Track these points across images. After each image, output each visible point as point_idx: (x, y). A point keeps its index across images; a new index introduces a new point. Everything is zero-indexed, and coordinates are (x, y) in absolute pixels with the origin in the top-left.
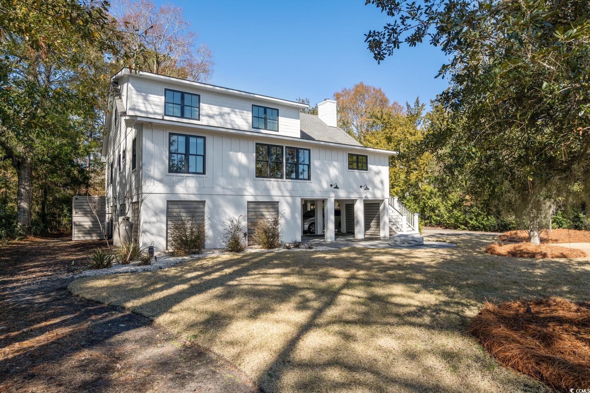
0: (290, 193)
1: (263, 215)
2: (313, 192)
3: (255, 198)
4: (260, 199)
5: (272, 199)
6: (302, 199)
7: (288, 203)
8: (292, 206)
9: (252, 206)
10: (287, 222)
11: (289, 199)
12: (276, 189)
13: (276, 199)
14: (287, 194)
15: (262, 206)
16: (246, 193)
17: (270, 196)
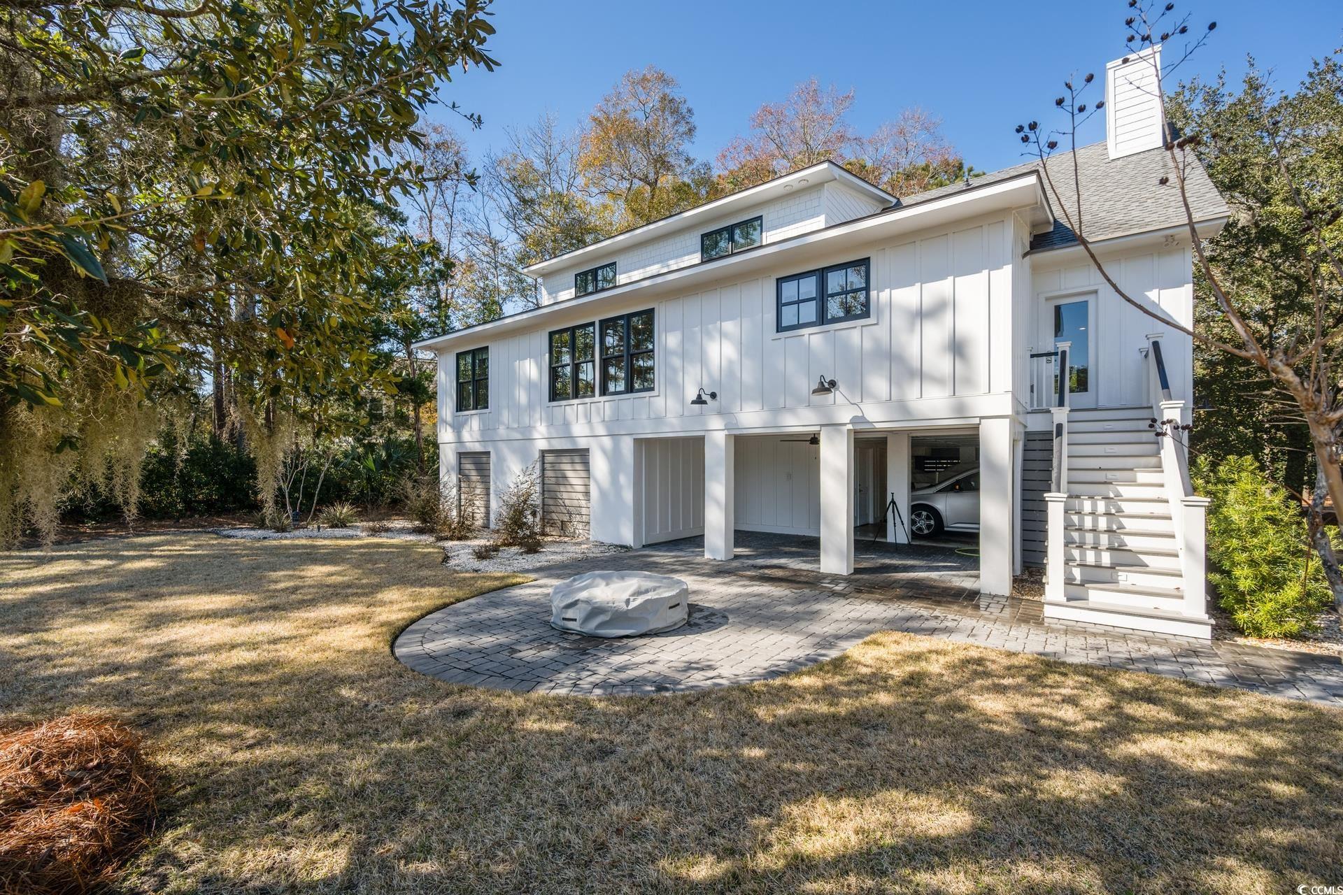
0: (608, 428)
1: (565, 477)
2: (659, 419)
3: (549, 442)
4: (558, 445)
5: (574, 443)
6: (636, 440)
7: (604, 451)
8: (614, 458)
9: (549, 458)
10: (603, 493)
11: (607, 442)
12: (582, 420)
13: (582, 443)
14: (601, 430)
15: (565, 460)
16: (536, 435)
17: (571, 438)
